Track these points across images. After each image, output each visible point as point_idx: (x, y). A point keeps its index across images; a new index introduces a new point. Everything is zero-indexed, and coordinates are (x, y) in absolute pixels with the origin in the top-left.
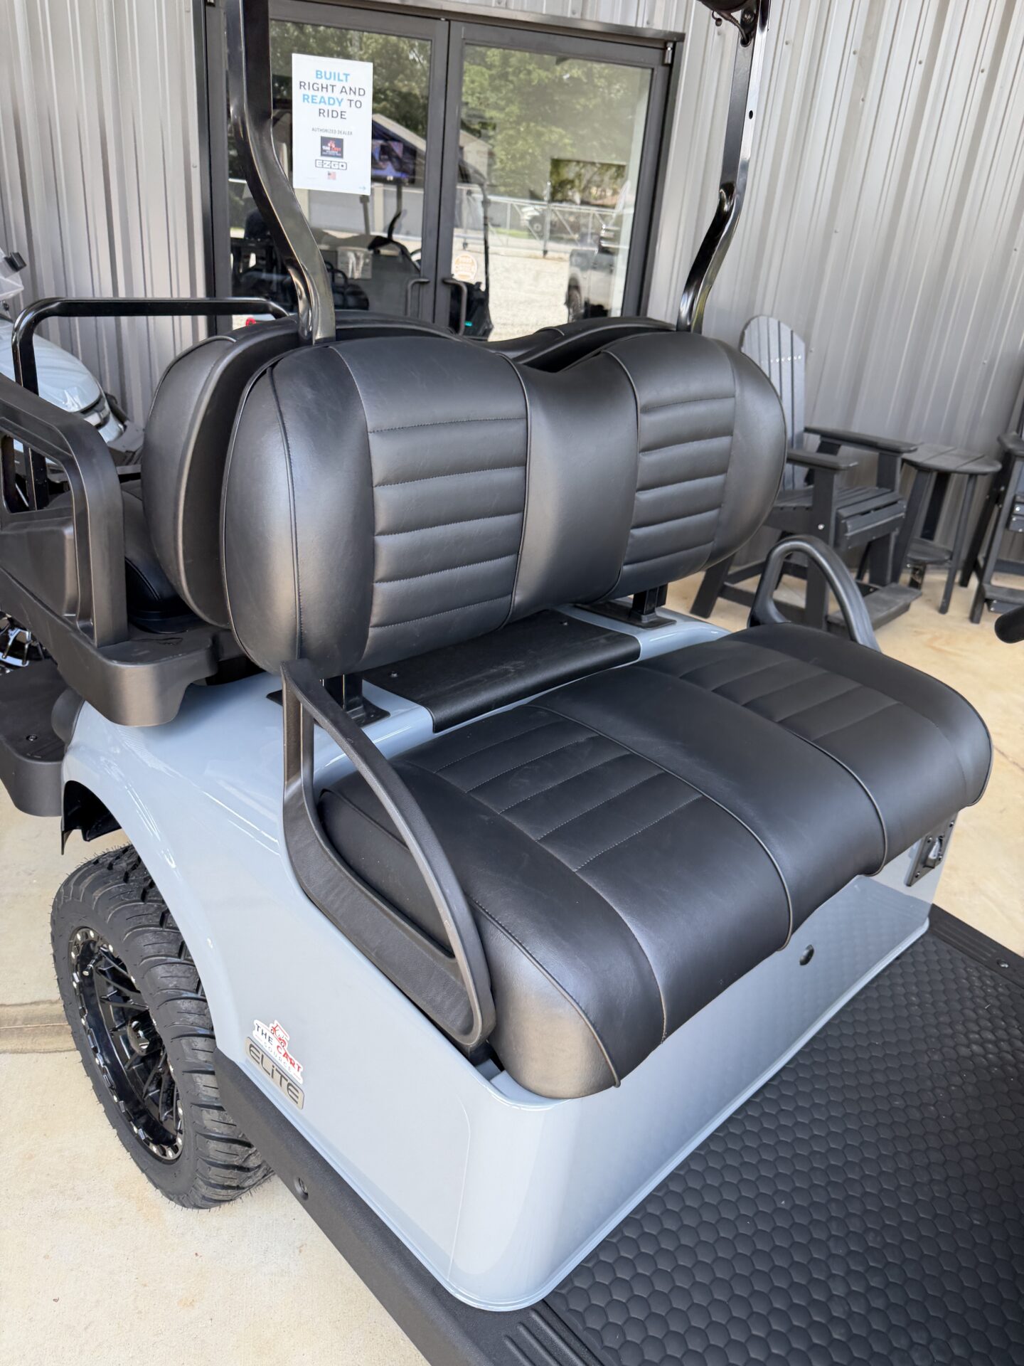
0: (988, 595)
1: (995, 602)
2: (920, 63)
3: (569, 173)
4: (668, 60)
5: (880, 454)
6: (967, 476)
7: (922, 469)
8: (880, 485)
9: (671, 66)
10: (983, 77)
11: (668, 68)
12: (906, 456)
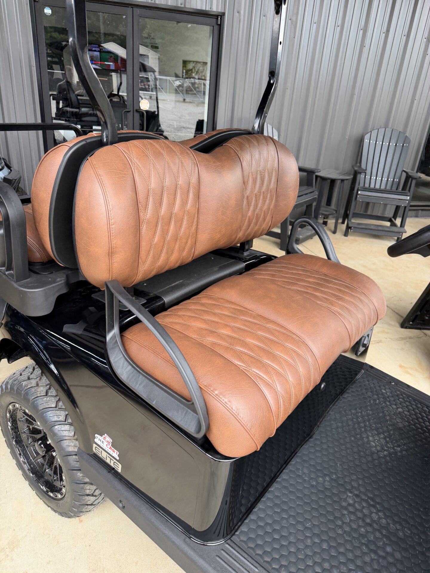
0: (350, 225)
1: (352, 228)
2: (315, 23)
3: (190, 66)
4: (219, 23)
5: (308, 174)
6: (341, 181)
7: (324, 179)
8: (308, 185)
9: (220, 25)
10: (339, 28)
11: (219, 26)
12: (317, 174)
